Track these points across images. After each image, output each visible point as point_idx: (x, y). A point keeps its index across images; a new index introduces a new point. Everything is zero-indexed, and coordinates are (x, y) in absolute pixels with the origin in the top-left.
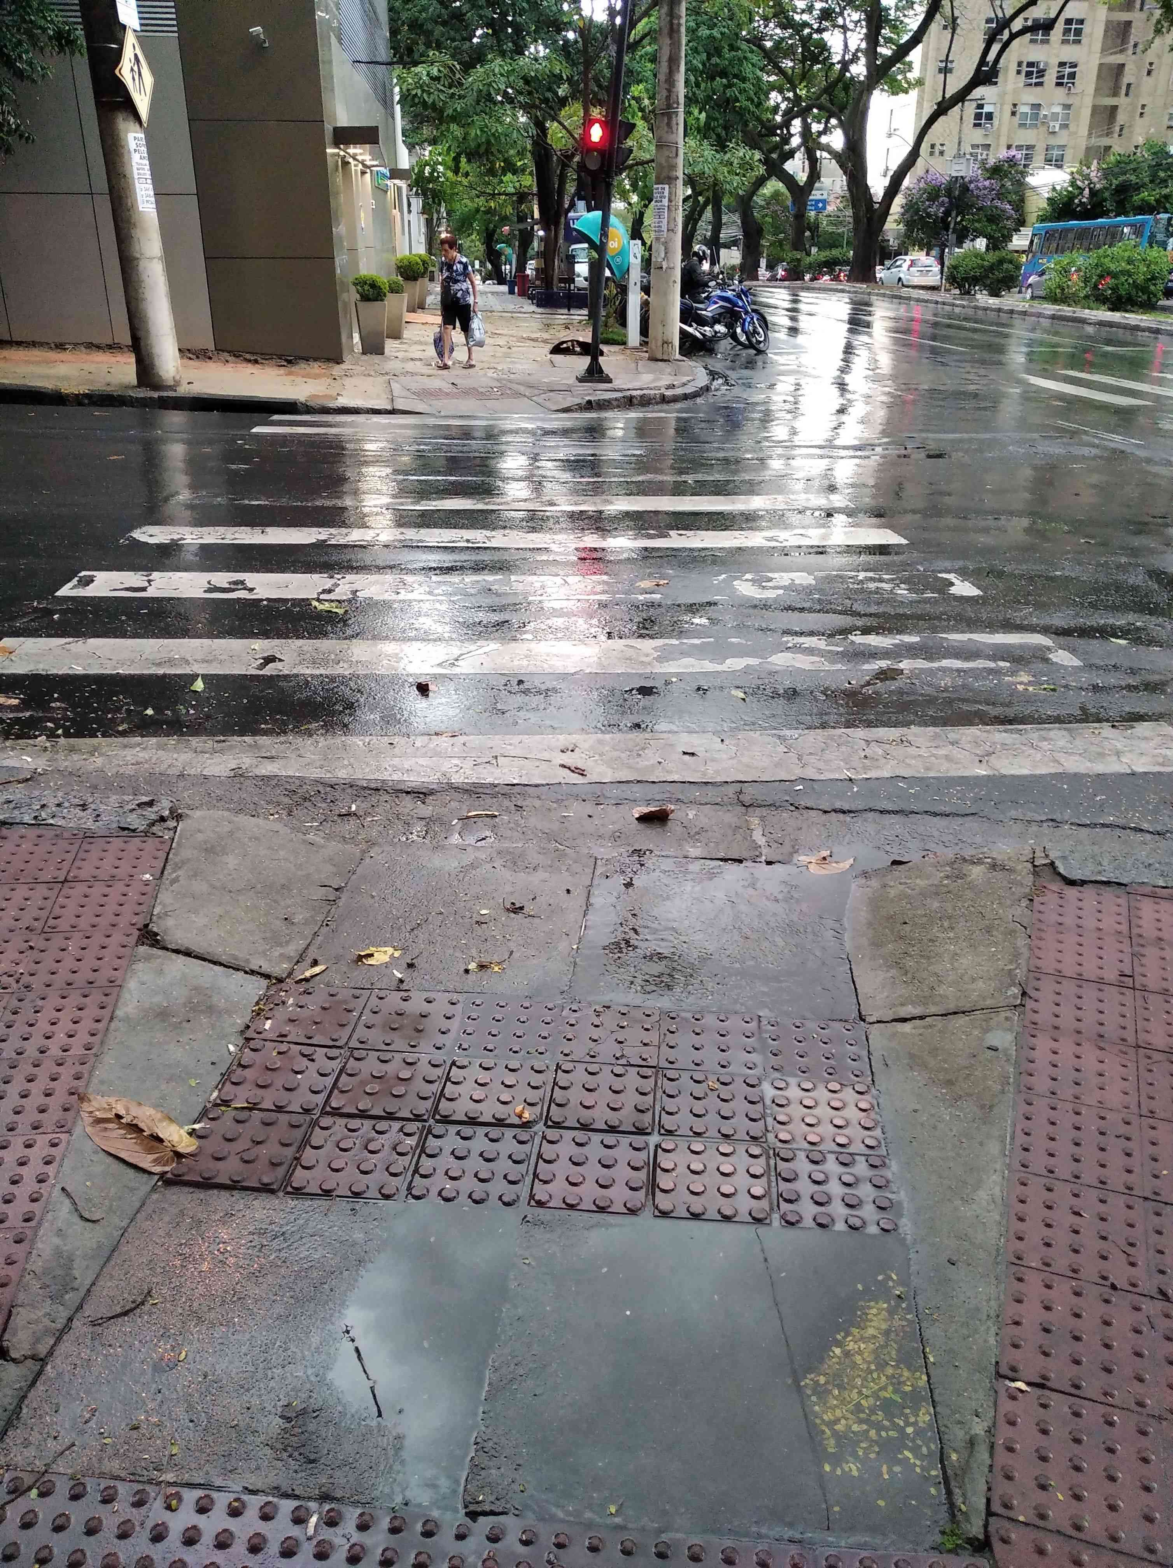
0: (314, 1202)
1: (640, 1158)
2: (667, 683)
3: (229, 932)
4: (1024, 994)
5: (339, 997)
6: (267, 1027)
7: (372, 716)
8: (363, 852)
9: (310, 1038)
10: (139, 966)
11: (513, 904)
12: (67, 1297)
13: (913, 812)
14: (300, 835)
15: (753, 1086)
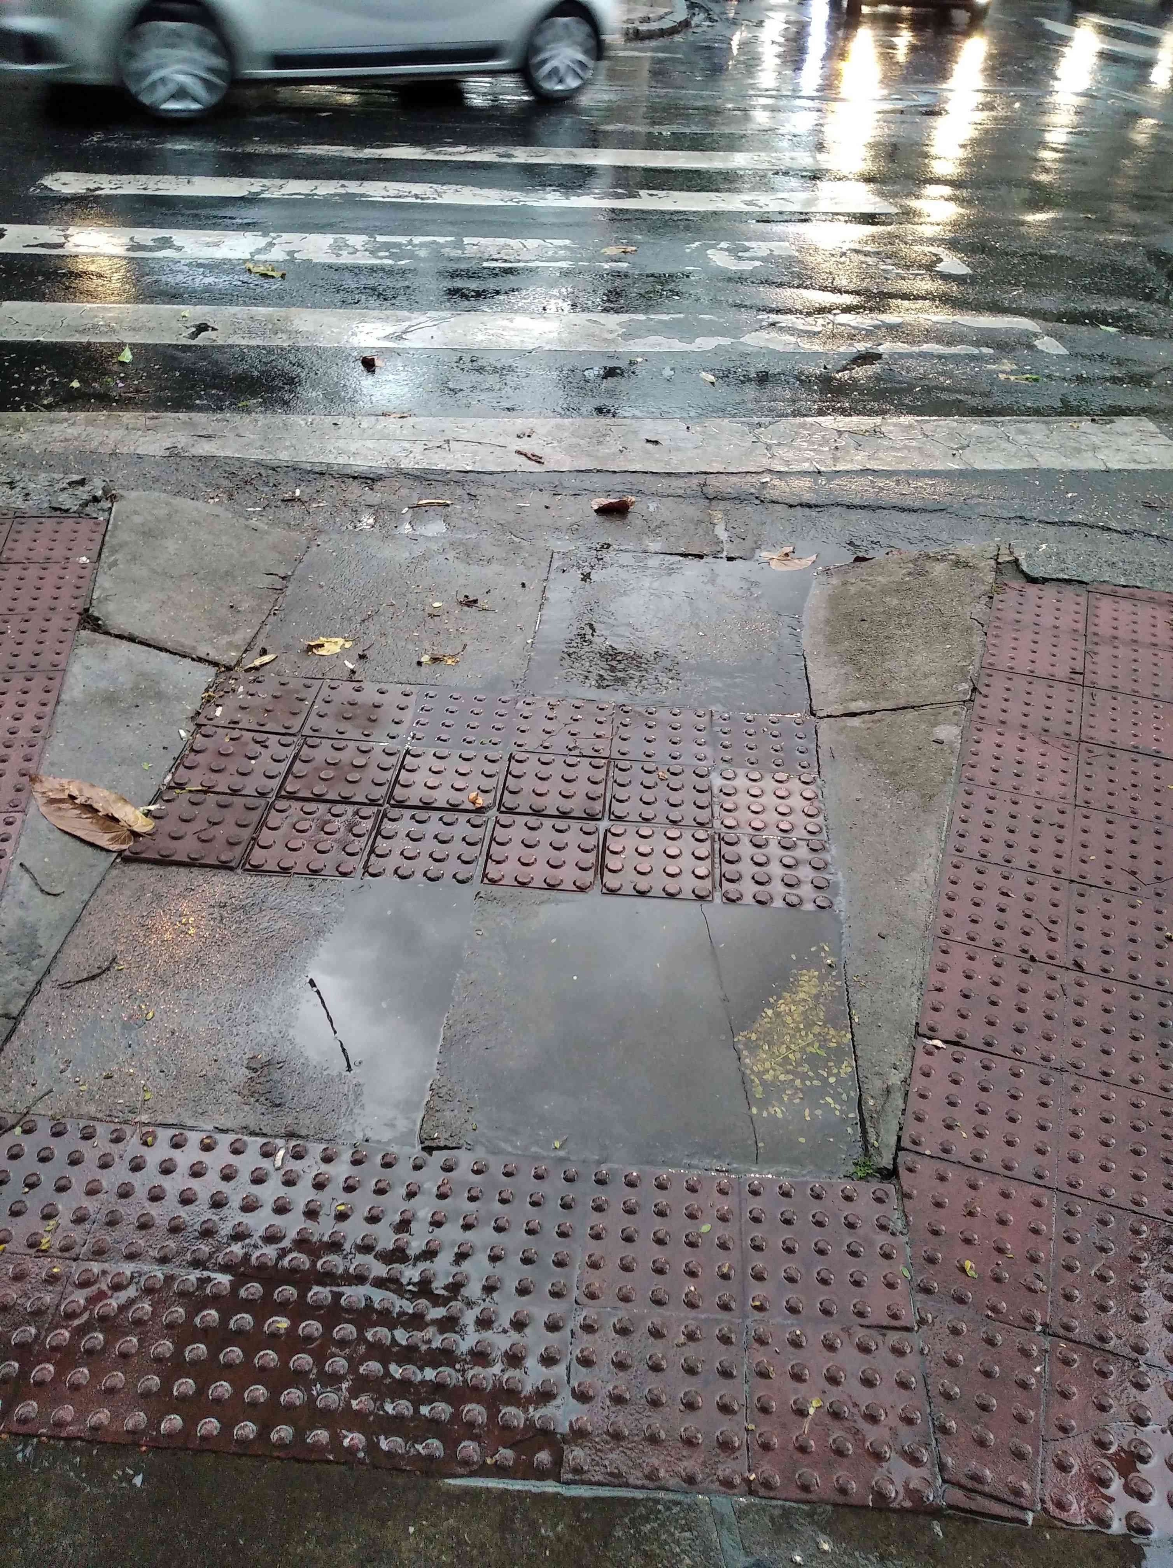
0: (273, 879)
1: (590, 842)
2: (631, 363)
3: (172, 619)
4: (974, 690)
5: (291, 686)
6: (218, 713)
7: (314, 394)
8: (310, 540)
9: (262, 725)
10: (82, 651)
11: (466, 596)
12: (34, 963)
13: (880, 508)
14: (242, 520)
15: (702, 776)
